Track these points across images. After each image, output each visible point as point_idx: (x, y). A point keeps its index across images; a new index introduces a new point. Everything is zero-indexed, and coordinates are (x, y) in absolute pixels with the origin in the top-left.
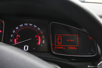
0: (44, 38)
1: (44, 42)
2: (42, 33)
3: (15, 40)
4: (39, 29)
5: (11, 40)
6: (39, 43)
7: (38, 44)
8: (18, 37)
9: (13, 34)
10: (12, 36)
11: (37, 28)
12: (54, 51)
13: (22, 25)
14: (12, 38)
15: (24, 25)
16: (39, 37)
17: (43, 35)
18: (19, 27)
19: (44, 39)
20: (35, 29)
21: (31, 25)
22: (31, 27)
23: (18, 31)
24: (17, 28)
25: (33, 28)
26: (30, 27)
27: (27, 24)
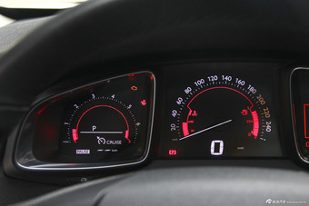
0: (268, 115)
1: (269, 129)
2: (262, 102)
3: (185, 125)
4: (252, 89)
5: (173, 127)
6: (255, 132)
7: (253, 136)
8: (191, 118)
9: (177, 107)
10: (174, 115)
11: (246, 86)
13: (200, 82)
14: (174, 120)
15: (207, 81)
16: (254, 114)
17: (264, 106)
18: (194, 87)
19: (268, 120)
20: (241, 91)
21: (226, 78)
22: (227, 85)
23: (190, 99)
24: (187, 91)
25: (236, 88)
26: (224, 85)
27: (215, 78)
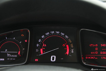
0: (72, 47)
1: (72, 51)
2: (70, 42)
3: (41, 50)
4: (67, 37)
5: (37, 50)
6: (68, 53)
7: (67, 54)
8: (44, 47)
9: (39, 43)
10: (37, 46)
11: (65, 35)
12: (85, 61)
13: (48, 33)
14: (37, 48)
15: (50, 33)
16: (67, 46)
17: (71, 43)
18: (45, 35)
19: (72, 48)
20: (63, 37)
21: (57, 32)
22: (57, 35)
23: (44, 40)
24: (43, 37)
25: (61, 36)
26: (56, 35)
27: (53, 32)
